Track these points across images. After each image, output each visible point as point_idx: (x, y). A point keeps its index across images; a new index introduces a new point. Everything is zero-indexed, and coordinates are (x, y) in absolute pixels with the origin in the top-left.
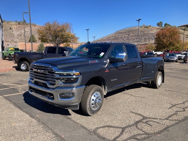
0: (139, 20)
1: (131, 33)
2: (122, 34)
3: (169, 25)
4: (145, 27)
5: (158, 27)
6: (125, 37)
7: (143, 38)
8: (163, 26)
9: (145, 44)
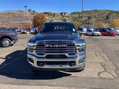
0: (26, 7)
1: (11, 15)
2: (3, 15)
3: (35, 12)
4: (20, 12)
5: (29, 12)
6: (6, 17)
7: (21, 19)
8: (32, 12)
9: (23, 23)
